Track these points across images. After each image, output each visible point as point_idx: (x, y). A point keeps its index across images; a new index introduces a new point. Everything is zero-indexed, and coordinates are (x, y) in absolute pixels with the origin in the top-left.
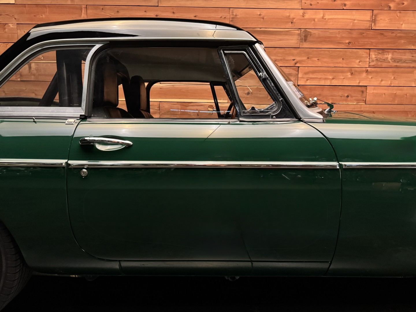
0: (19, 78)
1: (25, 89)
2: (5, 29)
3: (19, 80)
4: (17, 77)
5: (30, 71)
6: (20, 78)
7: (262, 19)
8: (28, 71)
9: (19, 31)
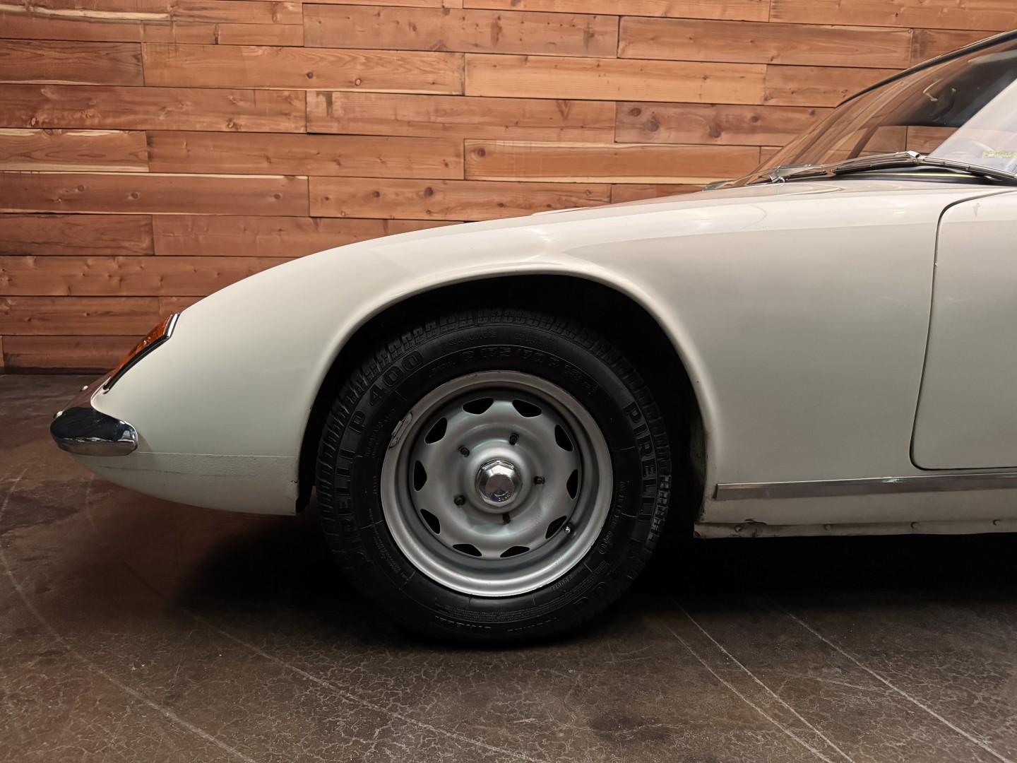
0: (302, 126)
1: (315, 151)
2: (274, 13)
3: (302, 130)
4: (298, 125)
5: (330, 111)
6: (306, 126)
7: (837, 6)
8: (326, 112)
9: (306, 20)
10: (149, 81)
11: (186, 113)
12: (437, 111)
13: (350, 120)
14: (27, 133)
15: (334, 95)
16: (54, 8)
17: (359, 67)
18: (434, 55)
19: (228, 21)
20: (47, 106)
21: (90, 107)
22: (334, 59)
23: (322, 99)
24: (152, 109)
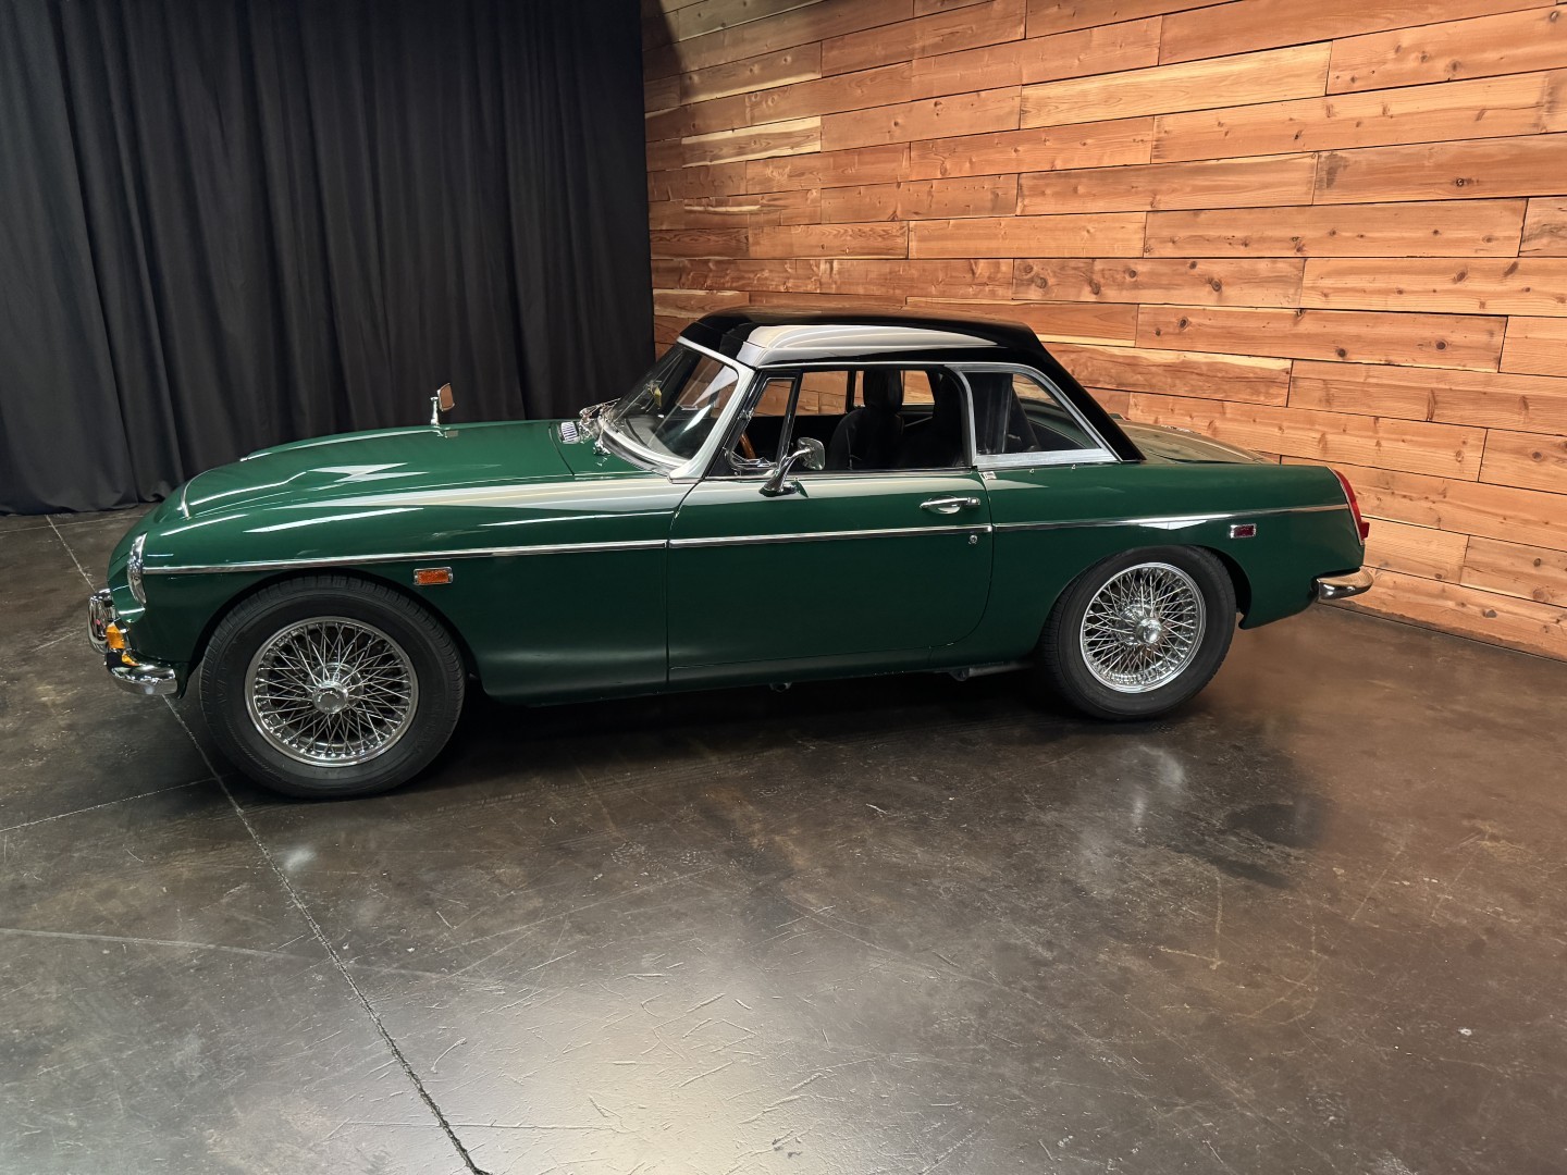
10: (752, 255)
11: (766, 279)
12: (890, 273)
13: (844, 283)
14: (701, 293)
15: (835, 264)
16: (716, 206)
17: (849, 238)
18: (888, 226)
19: (785, 207)
20: (711, 275)
21: (727, 275)
22: (835, 232)
23: (828, 266)
24: (752, 276)
